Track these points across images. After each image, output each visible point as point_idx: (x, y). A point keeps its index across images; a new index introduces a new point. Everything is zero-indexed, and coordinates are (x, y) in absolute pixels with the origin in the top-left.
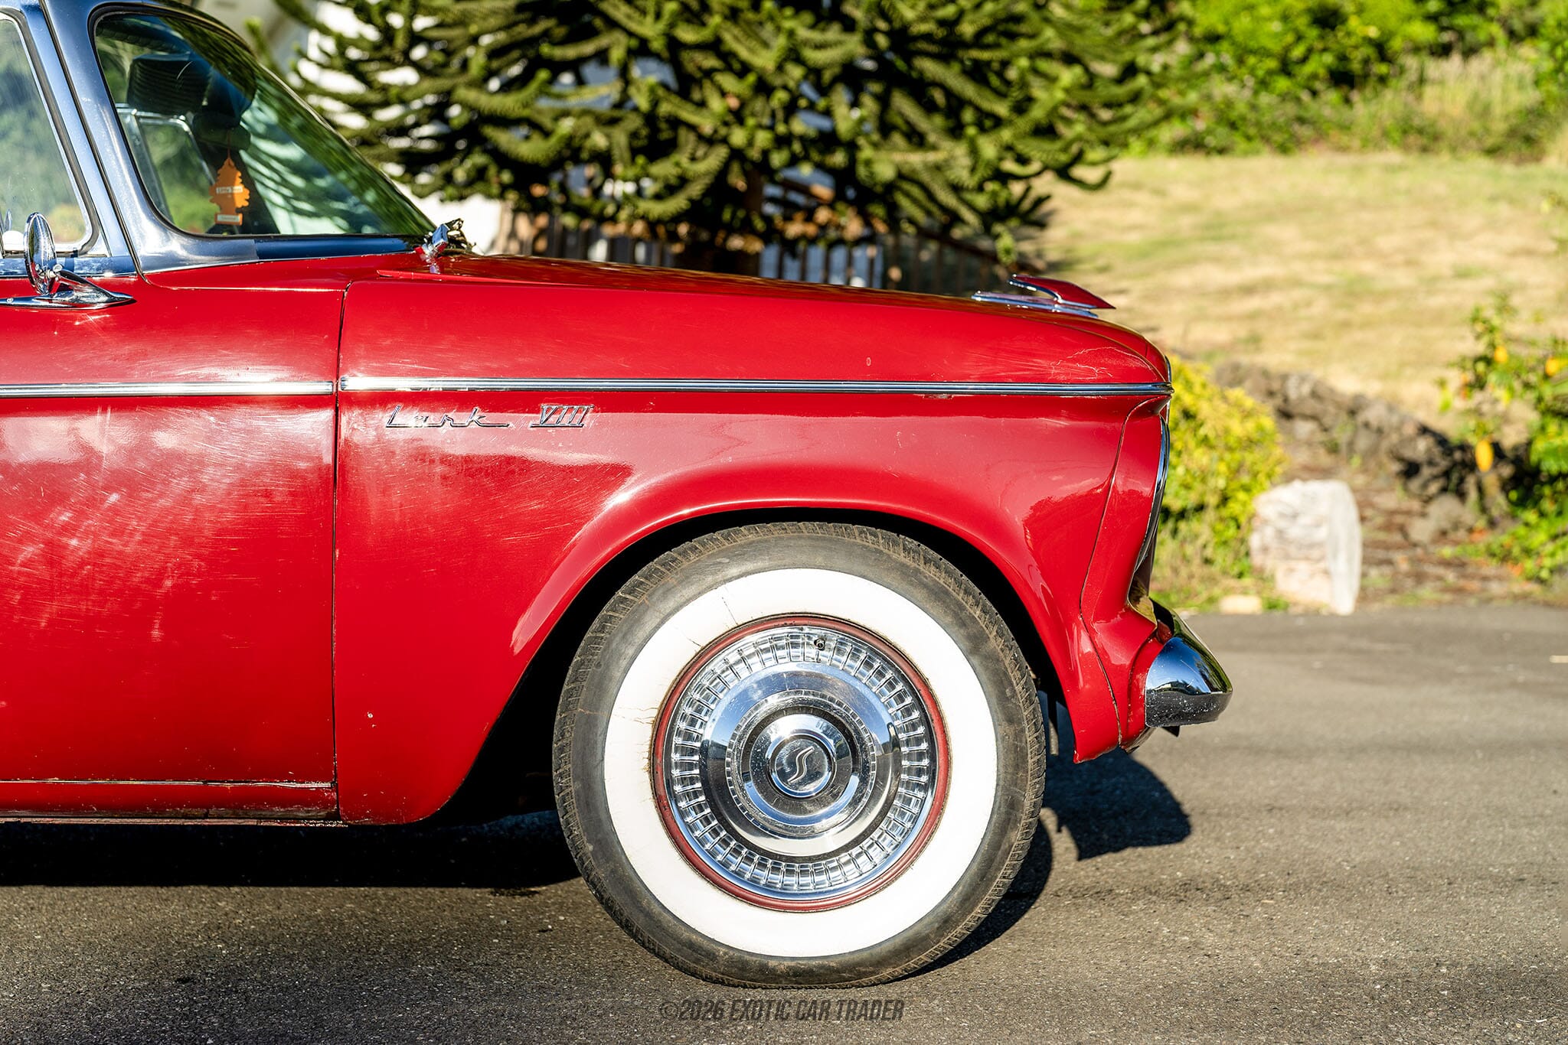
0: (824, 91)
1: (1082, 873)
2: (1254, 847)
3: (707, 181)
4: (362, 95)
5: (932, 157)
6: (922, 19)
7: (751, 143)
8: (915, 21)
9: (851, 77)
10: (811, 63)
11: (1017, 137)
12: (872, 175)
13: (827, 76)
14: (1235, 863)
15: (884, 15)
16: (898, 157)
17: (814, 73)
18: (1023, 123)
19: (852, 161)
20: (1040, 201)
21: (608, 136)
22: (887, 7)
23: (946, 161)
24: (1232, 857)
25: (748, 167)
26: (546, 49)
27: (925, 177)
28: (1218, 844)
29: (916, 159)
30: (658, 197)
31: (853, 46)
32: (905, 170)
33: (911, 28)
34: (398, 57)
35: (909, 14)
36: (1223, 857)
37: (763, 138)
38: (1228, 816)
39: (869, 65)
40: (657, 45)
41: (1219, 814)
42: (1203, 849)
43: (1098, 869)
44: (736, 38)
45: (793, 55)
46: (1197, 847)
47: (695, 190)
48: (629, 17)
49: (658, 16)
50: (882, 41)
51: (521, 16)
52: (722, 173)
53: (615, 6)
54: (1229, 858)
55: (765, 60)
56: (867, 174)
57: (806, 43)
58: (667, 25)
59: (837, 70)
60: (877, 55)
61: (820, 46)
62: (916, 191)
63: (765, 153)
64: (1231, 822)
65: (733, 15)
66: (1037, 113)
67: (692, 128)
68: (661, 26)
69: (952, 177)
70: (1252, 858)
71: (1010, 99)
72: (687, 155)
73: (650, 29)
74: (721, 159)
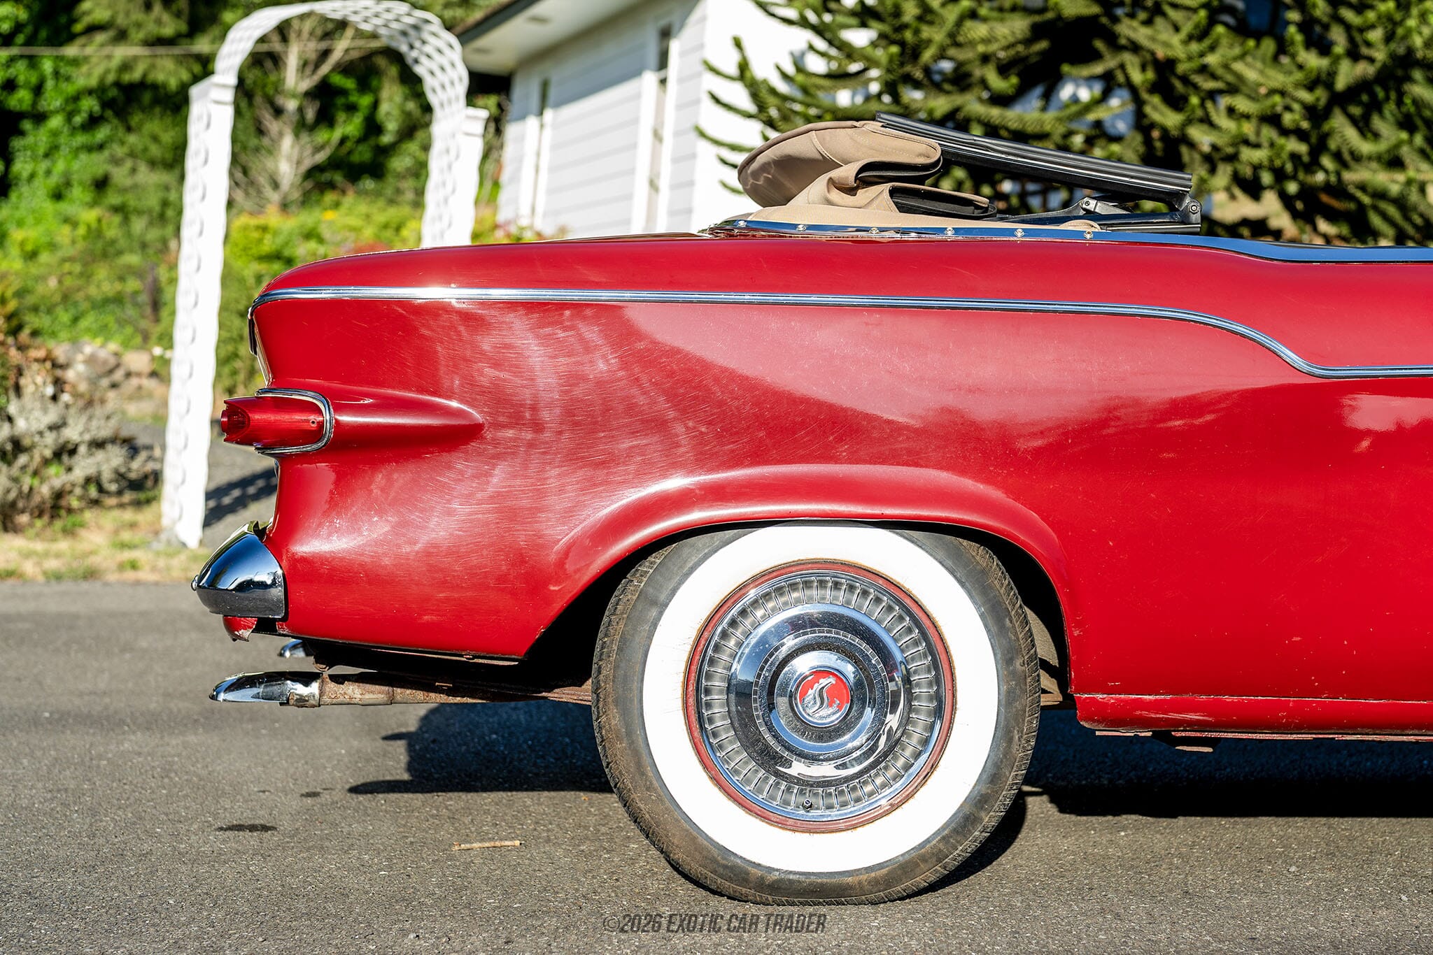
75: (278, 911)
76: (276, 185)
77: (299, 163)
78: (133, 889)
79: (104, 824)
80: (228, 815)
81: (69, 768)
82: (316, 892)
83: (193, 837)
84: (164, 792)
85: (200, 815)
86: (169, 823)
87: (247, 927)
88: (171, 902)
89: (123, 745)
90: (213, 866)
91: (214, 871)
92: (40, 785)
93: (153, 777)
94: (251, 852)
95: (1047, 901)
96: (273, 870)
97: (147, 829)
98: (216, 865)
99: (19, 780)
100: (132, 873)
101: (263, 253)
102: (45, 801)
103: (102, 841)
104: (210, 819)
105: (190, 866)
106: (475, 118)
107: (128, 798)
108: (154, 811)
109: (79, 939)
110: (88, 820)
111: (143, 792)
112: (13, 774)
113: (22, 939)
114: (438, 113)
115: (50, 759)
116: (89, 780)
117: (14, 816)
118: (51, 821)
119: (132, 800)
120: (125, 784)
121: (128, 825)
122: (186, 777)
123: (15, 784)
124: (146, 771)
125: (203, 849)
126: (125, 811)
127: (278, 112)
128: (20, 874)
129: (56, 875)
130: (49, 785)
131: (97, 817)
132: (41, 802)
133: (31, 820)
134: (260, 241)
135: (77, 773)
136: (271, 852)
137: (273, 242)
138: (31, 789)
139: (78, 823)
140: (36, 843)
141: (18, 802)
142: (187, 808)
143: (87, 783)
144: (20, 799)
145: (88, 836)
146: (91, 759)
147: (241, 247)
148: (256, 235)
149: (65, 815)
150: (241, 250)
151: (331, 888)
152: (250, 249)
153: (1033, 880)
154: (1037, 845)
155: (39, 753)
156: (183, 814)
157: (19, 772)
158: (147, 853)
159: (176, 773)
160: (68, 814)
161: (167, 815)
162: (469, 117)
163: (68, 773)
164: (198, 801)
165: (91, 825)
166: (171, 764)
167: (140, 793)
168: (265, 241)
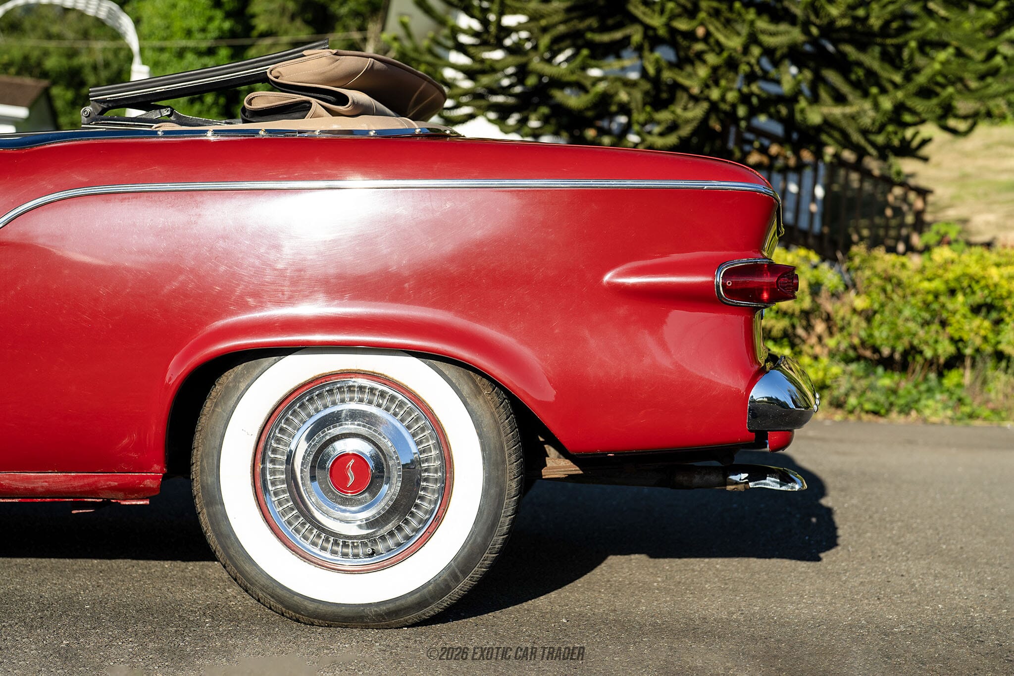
0: (776, 64)
1: (866, 601)
2: (1005, 589)
3: (694, 124)
4: (470, 66)
5: (848, 110)
6: (843, 16)
7: (723, 99)
8: (838, 17)
9: (795, 55)
10: (766, 44)
11: (907, 96)
12: (805, 119)
13: (778, 54)
14: (987, 600)
15: (817, 12)
16: (825, 110)
17: (769, 52)
18: (911, 87)
19: (791, 112)
20: (925, 142)
21: (629, 94)
22: (819, 6)
23: (858, 113)
24: (986, 596)
25: (722, 116)
26: (589, 35)
27: (844, 124)
28: (979, 585)
29: (837, 111)
30: (662, 134)
31: (796, 35)
32: (830, 119)
33: (837, 23)
34: (492, 41)
35: (834, 11)
36: (979, 595)
37: (731, 96)
38: (993, 565)
39: (808, 48)
40: (662, 32)
41: (987, 563)
42: (965, 588)
43: (879, 599)
44: (717, 29)
45: (753, 39)
46: (961, 586)
47: (685, 131)
48: (644, 14)
49: (662, 12)
50: (814, 31)
51: (574, 15)
52: (705, 120)
53: (636, 7)
54: (984, 596)
55: (734, 43)
56: (802, 119)
57: (763, 32)
58: (667, 19)
59: (785, 50)
60: (814, 41)
61: (772, 34)
62: (837, 135)
63: (734, 106)
64: (993, 570)
65: (716, 13)
66: (921, 79)
67: (686, 89)
68: (663, 20)
69: (862, 123)
70: (1002, 597)
71: (904, 70)
72: (682, 106)
73: (656, 21)
74: (704, 109)
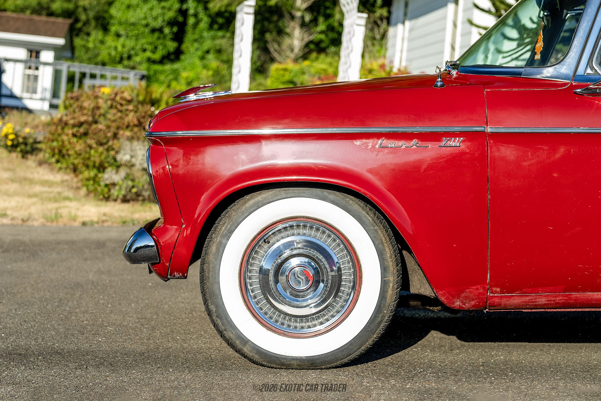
75: (216, 376)
76: (292, 50)
77: (302, 40)
78: (156, 364)
79: (156, 334)
80: (211, 331)
81: (151, 308)
82: (236, 368)
83: (192, 341)
84: (187, 320)
85: (199, 331)
86: (184, 334)
87: (200, 383)
88: (171, 370)
89: (178, 299)
90: (195, 354)
91: (195, 357)
92: (135, 316)
93: (185, 313)
94: (214, 349)
95: (576, 383)
96: (221, 357)
97: (173, 337)
98: (197, 354)
99: (127, 313)
100: (159, 357)
101: (285, 81)
102: (135, 323)
103: (152, 342)
104: (203, 333)
105: (185, 354)
106: (362, 17)
107: (171, 323)
108: (180, 329)
109: (125, 386)
110: (149, 332)
111: (179, 320)
112: (126, 310)
113: (100, 385)
114: (346, 15)
115: (144, 304)
116: (157, 314)
117: (119, 329)
118: (134, 332)
119: (172, 323)
120: (172, 316)
121: (166, 335)
122: (199, 314)
123: (125, 315)
124: (183, 311)
125: (194, 347)
126: (167, 328)
127: (293, 17)
128: (111, 356)
129: (126, 356)
130: (139, 316)
131: (154, 331)
132: (133, 324)
133: (125, 331)
134: (283, 75)
135: (153, 311)
136: (223, 349)
137: (290, 75)
138: (131, 317)
139: (145, 333)
140: (124, 342)
141: (123, 323)
142: (194, 328)
143: (156, 315)
144: (124, 322)
145: (147, 339)
146: (162, 305)
147: (276, 78)
148: (281, 72)
149: (141, 330)
150: (276, 79)
151: (244, 366)
152: (279, 79)
153: (573, 373)
154: (581, 356)
155: (140, 301)
156: (192, 330)
157: (129, 310)
158: (169, 348)
159: (196, 312)
160: (142, 329)
161: (184, 330)
162: (359, 17)
163: (149, 311)
164: (201, 325)
165: (150, 334)
166: (195, 307)
167: (177, 320)
168: (286, 75)
